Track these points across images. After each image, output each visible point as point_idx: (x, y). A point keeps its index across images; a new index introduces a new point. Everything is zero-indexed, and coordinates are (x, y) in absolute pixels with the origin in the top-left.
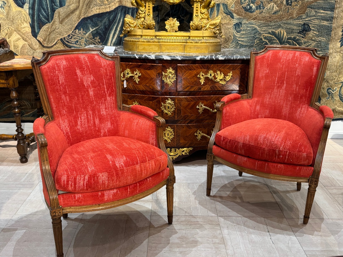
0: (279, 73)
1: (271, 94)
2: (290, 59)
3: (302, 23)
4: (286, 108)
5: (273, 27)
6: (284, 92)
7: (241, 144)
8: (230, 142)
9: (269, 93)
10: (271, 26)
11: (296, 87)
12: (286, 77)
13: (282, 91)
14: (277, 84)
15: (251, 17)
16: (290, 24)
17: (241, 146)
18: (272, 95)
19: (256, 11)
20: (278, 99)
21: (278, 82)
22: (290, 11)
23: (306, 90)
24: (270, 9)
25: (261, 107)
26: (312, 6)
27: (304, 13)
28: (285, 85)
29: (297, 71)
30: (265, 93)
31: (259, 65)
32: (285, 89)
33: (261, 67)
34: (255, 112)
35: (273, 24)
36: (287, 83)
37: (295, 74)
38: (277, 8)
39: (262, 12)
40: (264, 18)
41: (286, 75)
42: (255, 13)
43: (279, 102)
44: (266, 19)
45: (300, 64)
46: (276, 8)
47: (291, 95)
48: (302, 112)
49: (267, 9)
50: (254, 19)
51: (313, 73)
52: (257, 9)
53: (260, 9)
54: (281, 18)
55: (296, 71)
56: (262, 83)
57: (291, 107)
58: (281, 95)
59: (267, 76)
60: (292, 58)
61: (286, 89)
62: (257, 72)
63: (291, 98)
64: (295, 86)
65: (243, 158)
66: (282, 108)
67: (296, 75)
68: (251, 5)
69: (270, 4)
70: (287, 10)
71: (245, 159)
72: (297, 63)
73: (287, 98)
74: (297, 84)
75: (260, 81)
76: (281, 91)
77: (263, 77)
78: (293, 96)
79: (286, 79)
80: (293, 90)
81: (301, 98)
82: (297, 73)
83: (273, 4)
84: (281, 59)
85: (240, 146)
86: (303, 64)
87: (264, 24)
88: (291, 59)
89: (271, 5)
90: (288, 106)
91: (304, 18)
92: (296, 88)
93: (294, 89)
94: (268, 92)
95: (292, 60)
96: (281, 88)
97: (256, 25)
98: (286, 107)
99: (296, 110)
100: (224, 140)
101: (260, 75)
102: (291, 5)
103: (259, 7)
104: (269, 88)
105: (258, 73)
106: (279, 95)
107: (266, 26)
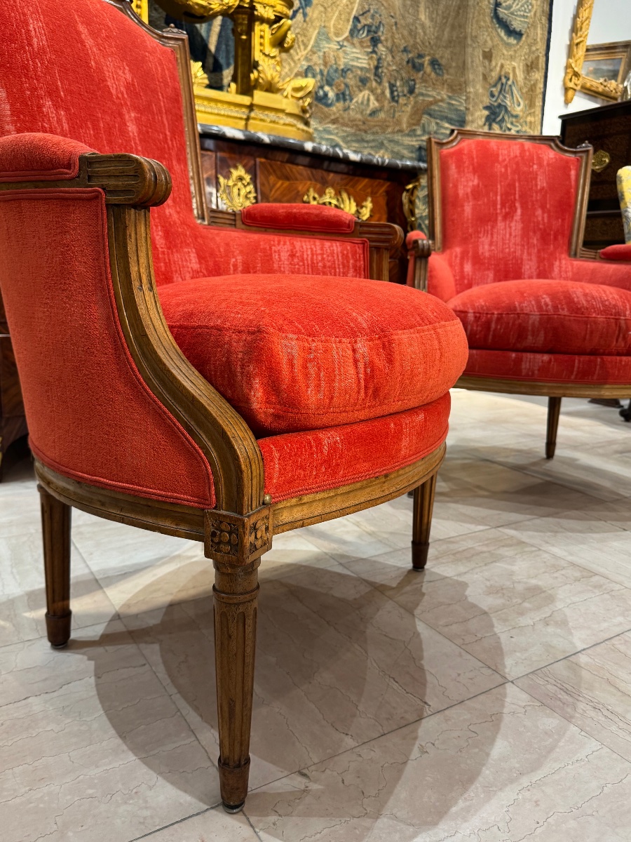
0: (501, 185)
1: (492, 234)
2: (516, 157)
3: (416, 144)
4: (529, 262)
5: (370, 145)
6: (520, 226)
7: (535, 318)
8: (498, 319)
9: (488, 233)
10: (368, 142)
11: (543, 213)
12: (517, 192)
13: (516, 226)
14: (501, 209)
15: (326, 117)
16: (397, 143)
17: (537, 323)
18: (495, 236)
19: (338, 104)
20: (509, 244)
21: (503, 205)
22: (397, 115)
23: (563, 220)
24: (362, 103)
25: (474, 264)
26: (432, 112)
27: (418, 123)
28: (519, 211)
29: (538, 180)
30: (479, 232)
31: (453, 170)
32: (521, 219)
33: (459, 172)
34: (463, 277)
35: (370, 137)
36: (522, 207)
37: (536, 185)
38: (377, 104)
39: (349, 107)
40: (352, 123)
41: (517, 189)
42: (334, 109)
43: (512, 250)
44: (357, 125)
45: (540, 165)
46: (374, 104)
47: (535, 232)
48: (563, 269)
49: (357, 102)
50: (334, 122)
51: (570, 182)
52: (338, 100)
53: (345, 100)
54: (384, 127)
55: (536, 179)
56: (468, 209)
57: (540, 260)
58: (513, 234)
59: (476, 193)
60: (520, 153)
61: (523, 221)
62: (451, 185)
63: (537, 240)
64: (539, 212)
65: (538, 356)
66: (521, 263)
67: (539, 187)
68: (327, 88)
69: (363, 93)
70: (392, 111)
71: (546, 357)
72: (534, 164)
73: (528, 239)
74: (543, 207)
75: (463, 206)
76: (513, 224)
77: (467, 194)
78: (538, 235)
79: (520, 196)
80: (538, 223)
81: (556, 238)
82: (539, 183)
83: (369, 95)
84: (498, 155)
85: (533, 323)
86: (548, 165)
87: (354, 135)
88: (518, 155)
89: (364, 96)
90: (534, 258)
91: (419, 136)
92: (543, 218)
93: (540, 219)
94: (485, 231)
95: (520, 156)
96: (512, 217)
97: (338, 137)
98: (528, 260)
99: (551, 265)
100: (477, 319)
101: (461, 192)
102: (397, 102)
103: (341, 96)
104: (485, 220)
105: (456, 186)
106: (510, 235)
107: (358, 141)
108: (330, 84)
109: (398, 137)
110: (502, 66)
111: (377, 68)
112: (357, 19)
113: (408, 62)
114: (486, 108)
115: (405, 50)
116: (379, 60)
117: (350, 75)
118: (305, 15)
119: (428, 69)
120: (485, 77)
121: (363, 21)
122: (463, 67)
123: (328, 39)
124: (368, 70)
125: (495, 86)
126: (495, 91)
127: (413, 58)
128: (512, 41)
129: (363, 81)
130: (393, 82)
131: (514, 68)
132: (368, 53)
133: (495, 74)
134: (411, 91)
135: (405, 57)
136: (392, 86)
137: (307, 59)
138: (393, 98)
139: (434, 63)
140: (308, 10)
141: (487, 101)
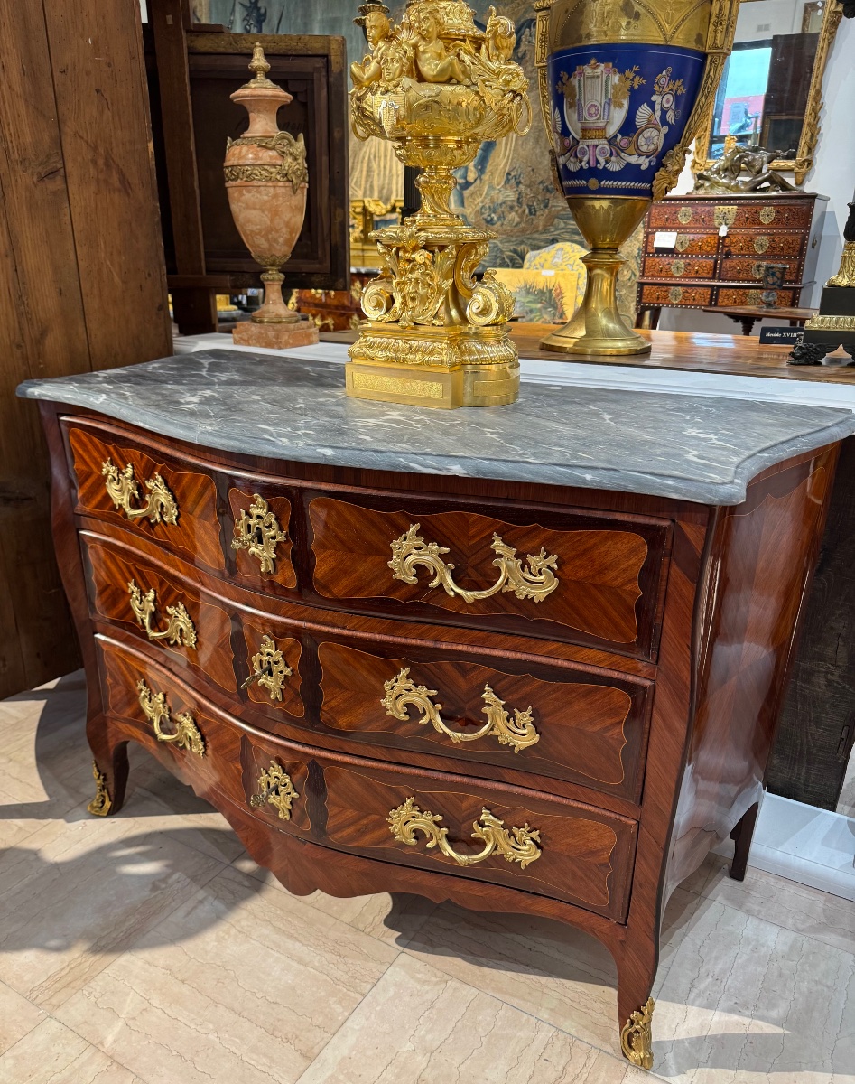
108: (494, 212)
109: (536, 236)
111: (518, 199)
112: (509, 174)
113: (543, 189)
115: (541, 182)
116: (520, 194)
117: (504, 206)
118: (481, 179)
121: (513, 174)
123: (494, 189)
124: (512, 201)
127: (547, 186)
129: (512, 208)
130: (531, 204)
132: (514, 191)
134: (546, 206)
135: (541, 187)
136: (529, 207)
137: (482, 202)
138: (530, 213)
140: (483, 177)
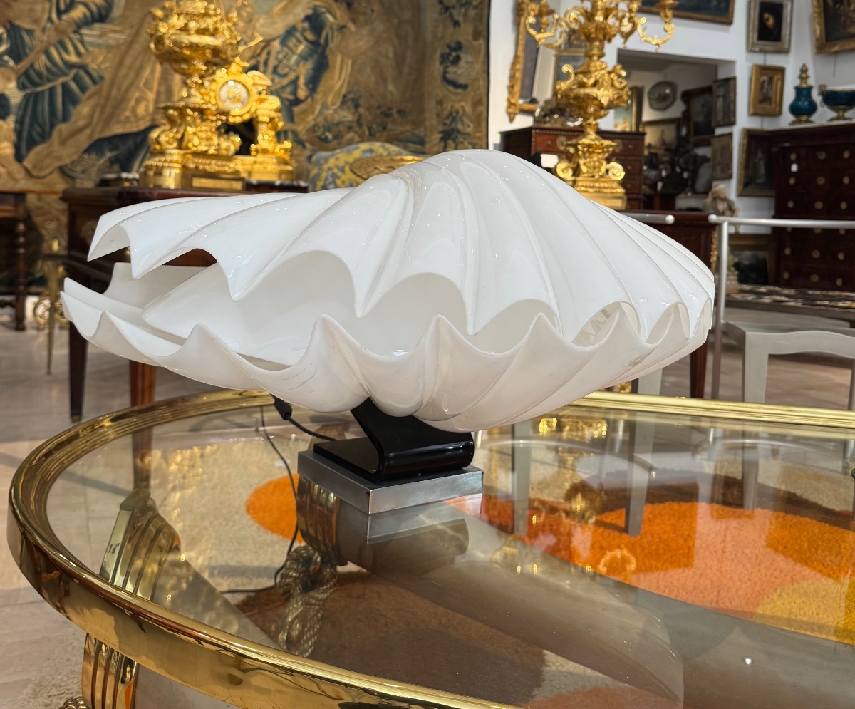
19: (334, 142)
26: (400, 139)
38: (359, 139)
39: (341, 142)
42: (332, 144)
46: (357, 139)
52: (334, 139)
53: (339, 139)
68: (327, 134)
69: (350, 134)
102: (374, 136)
108: (329, 131)
110: (452, 107)
111: (358, 120)
112: (345, 96)
113: (381, 114)
114: (440, 132)
116: (359, 116)
117: (341, 126)
119: (396, 115)
120: (438, 115)
121: (350, 96)
122: (422, 111)
123: (328, 109)
125: (447, 118)
126: (448, 122)
127: (384, 111)
128: (460, 91)
130: (370, 126)
131: (463, 107)
132: (353, 113)
133: (446, 113)
135: (379, 111)
138: (370, 134)
139: (400, 112)
141: (441, 128)
